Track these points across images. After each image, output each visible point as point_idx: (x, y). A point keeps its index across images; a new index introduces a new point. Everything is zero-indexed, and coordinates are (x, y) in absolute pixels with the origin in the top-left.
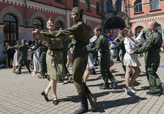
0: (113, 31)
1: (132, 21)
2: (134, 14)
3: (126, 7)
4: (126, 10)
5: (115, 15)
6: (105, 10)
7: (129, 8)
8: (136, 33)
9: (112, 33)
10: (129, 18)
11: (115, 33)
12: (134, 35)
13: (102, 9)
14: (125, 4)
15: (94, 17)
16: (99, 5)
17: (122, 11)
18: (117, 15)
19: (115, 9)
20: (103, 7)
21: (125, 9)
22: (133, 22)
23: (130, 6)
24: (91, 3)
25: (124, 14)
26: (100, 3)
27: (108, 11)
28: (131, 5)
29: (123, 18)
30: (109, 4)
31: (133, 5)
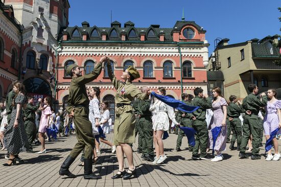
2: (64, 78)
3: (54, 66)
4: (54, 71)
5: (38, 74)
6: (24, 64)
7: (58, 68)
8: (64, 103)
10: (57, 82)
12: (61, 106)
13: (20, 61)
14: (53, 61)
15: (6, 70)
16: (16, 54)
17: (48, 70)
18: (42, 75)
19: (39, 65)
20: (21, 59)
21: (52, 68)
22: (61, 88)
23: (59, 66)
24: (5, 48)
25: (51, 75)
26: (17, 51)
28: (61, 65)
29: (49, 81)
30: (30, 56)
31: (63, 65)
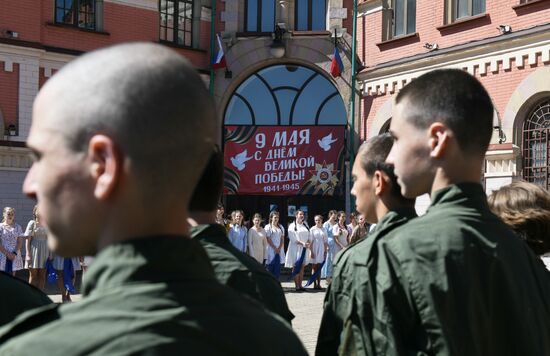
0: (270, 140)
1: (372, 86)
3: (348, 3)
4: (348, 24)
9: (265, 151)
11: (280, 154)
17: (328, 29)
21: (343, 13)
27: (252, 26)
